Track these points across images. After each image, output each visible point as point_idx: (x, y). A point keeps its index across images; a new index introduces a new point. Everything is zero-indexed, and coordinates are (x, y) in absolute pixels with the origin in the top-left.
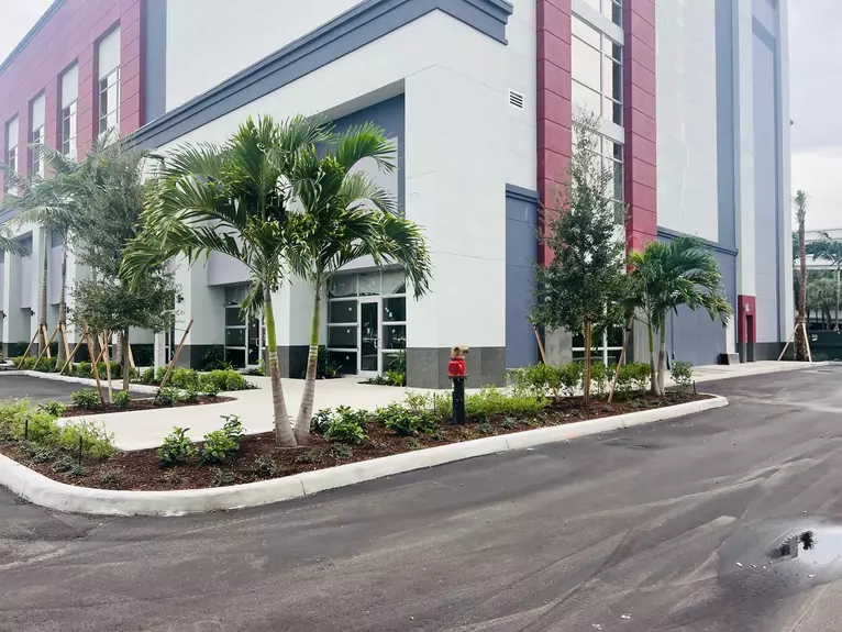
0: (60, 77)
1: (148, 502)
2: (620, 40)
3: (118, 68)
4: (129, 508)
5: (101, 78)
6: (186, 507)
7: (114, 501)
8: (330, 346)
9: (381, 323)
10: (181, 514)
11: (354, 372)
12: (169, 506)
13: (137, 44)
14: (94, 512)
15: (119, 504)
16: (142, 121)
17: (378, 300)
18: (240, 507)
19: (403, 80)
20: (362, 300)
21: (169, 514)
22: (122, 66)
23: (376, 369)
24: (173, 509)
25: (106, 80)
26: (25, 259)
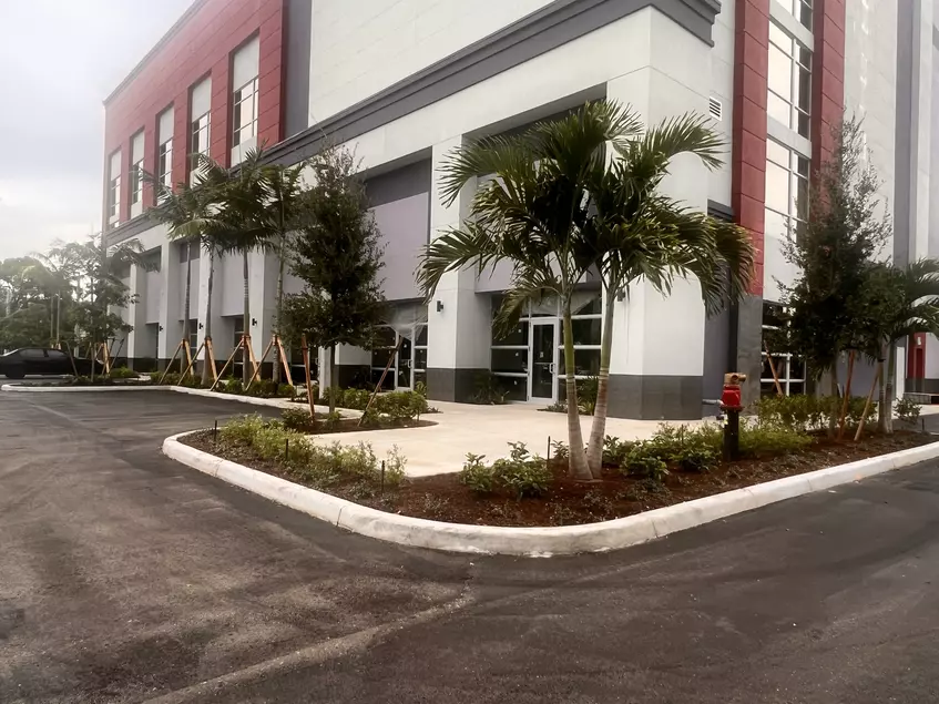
0: (191, 90)
1: (510, 540)
2: (810, 44)
3: (255, 79)
4: (489, 546)
5: (236, 89)
6: (553, 548)
7: (471, 537)
8: (494, 370)
9: (557, 347)
10: (547, 555)
11: (524, 398)
12: (533, 546)
13: (278, 54)
14: (448, 548)
15: (476, 541)
16: (282, 136)
17: (555, 321)
18: (604, 549)
19: (606, 83)
20: (534, 322)
21: (535, 555)
22: (261, 77)
23: (549, 395)
24: (538, 548)
25: (240, 93)
26: (152, 275)
